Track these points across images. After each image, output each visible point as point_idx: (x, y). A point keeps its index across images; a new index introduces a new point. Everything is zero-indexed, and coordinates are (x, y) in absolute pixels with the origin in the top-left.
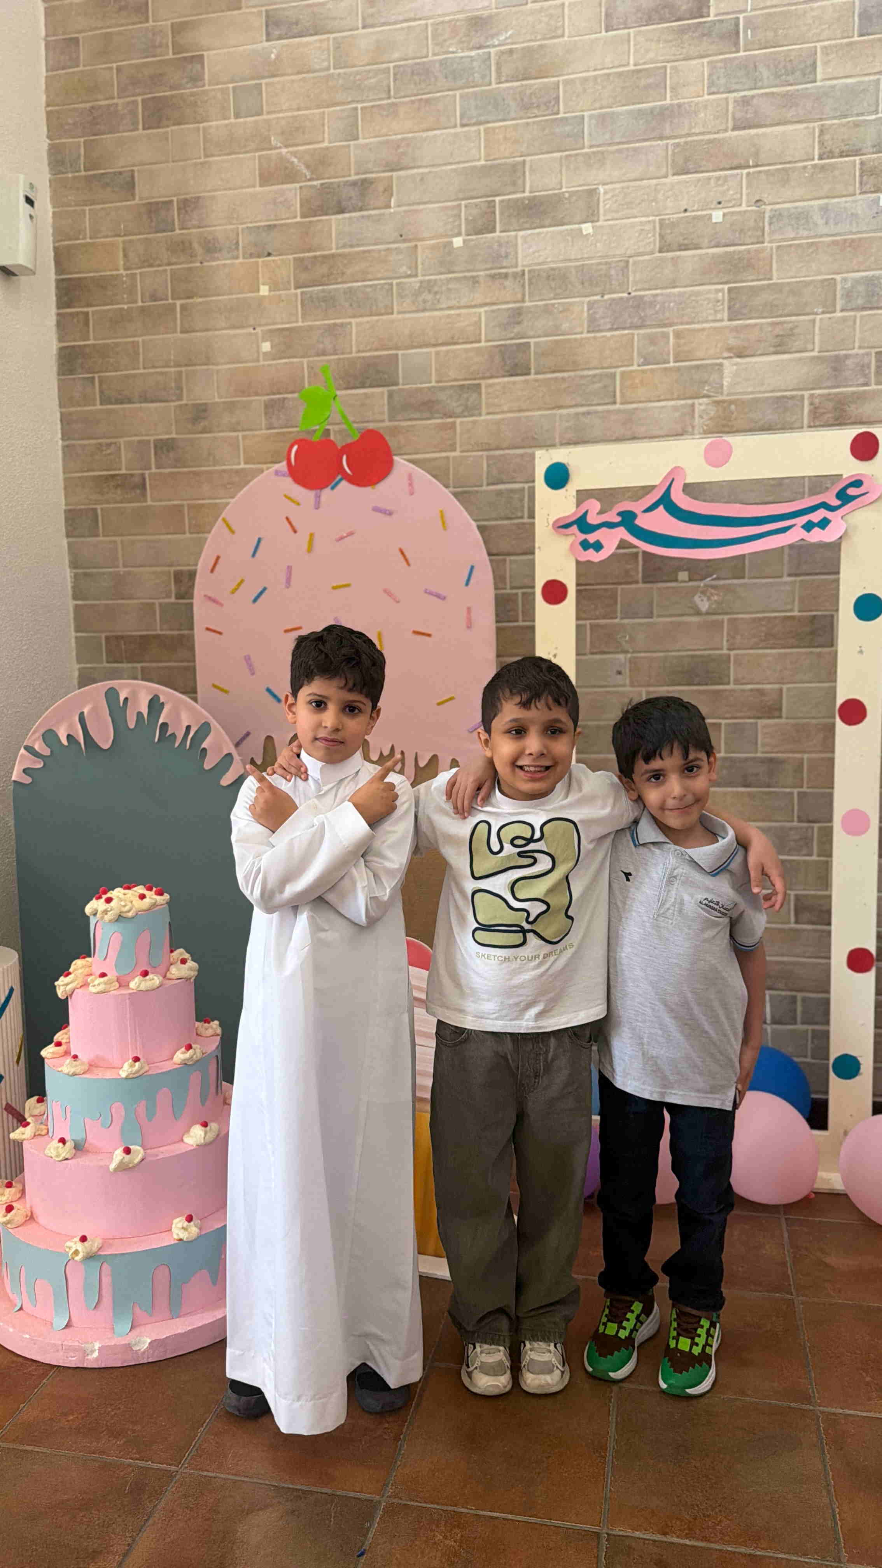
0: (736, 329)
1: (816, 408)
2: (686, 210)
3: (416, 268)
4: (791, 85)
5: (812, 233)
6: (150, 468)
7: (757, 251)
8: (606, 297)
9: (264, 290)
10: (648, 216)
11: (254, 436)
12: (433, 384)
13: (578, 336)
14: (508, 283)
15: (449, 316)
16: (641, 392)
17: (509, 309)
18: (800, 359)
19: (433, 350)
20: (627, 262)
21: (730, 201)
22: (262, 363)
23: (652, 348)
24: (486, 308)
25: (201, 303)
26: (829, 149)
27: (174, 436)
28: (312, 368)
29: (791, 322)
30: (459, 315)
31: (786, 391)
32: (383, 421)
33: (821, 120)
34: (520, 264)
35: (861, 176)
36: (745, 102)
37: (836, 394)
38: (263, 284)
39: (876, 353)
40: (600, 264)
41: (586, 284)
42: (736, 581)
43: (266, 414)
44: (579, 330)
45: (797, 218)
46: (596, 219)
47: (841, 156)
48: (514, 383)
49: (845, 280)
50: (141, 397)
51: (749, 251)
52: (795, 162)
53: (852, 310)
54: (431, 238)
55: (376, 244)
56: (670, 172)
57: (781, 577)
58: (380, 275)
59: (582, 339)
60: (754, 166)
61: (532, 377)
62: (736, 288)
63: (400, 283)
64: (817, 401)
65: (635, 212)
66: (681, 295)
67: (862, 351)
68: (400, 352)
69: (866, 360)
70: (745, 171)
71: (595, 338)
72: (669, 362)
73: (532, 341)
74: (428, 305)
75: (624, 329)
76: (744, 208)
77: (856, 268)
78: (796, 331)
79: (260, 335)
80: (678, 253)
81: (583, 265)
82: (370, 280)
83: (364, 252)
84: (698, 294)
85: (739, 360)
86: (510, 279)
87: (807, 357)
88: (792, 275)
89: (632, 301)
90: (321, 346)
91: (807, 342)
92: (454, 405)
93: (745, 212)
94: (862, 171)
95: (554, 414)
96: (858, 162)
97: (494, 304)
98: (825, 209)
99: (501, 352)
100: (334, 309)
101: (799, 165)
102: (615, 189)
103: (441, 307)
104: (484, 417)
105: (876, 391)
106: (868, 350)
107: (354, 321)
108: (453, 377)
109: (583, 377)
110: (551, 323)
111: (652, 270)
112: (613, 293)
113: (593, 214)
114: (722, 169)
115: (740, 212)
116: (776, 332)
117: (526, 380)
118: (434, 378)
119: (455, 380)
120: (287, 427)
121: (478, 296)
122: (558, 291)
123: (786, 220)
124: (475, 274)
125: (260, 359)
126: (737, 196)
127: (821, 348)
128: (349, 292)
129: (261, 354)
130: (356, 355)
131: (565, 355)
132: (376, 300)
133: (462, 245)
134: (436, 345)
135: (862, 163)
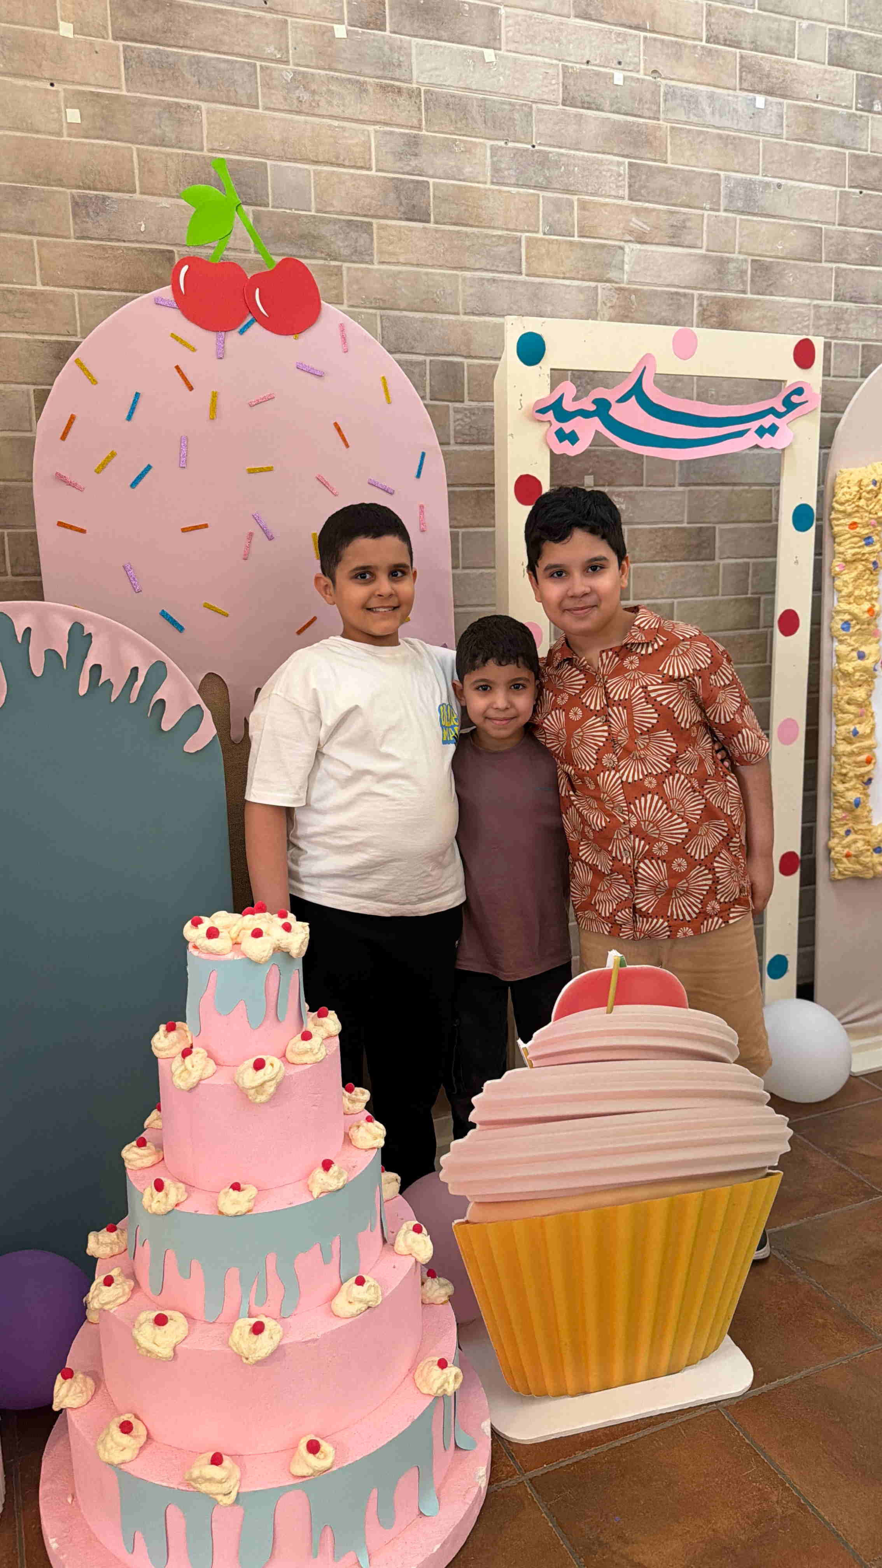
0: (637, 211)
1: (704, 310)
2: (588, 62)
3: (288, 52)
5: (701, 121)
7: (654, 128)
8: (510, 144)
9: (66, 30)
10: (550, 58)
11: (56, 245)
12: (313, 213)
13: (481, 186)
14: (401, 100)
15: (330, 126)
16: (547, 266)
17: (405, 134)
18: (690, 255)
19: (312, 168)
20: (531, 107)
21: (628, 64)
22: (66, 138)
23: (556, 216)
24: (377, 127)
26: (714, 34)
28: (145, 160)
29: (684, 214)
30: (344, 129)
31: (679, 287)
32: (248, 251)
34: (415, 81)
35: (741, 72)
37: (721, 298)
38: (62, 20)
39: (753, 261)
40: (503, 103)
41: (489, 124)
42: (635, 489)
43: (75, 215)
44: (481, 179)
45: (689, 101)
46: (497, 45)
47: (725, 45)
48: (411, 230)
49: (728, 178)
51: (646, 124)
52: (687, 38)
53: (733, 211)
54: (304, 16)
56: (572, 13)
57: (674, 486)
58: (237, 49)
59: (486, 190)
60: (650, 31)
61: (431, 225)
62: (635, 164)
63: (267, 68)
64: (705, 302)
65: (538, 49)
66: (584, 159)
67: (741, 257)
68: (269, 162)
69: (744, 267)
70: (642, 34)
71: (500, 191)
72: (573, 236)
73: (431, 181)
74: (304, 108)
75: (529, 187)
76: (641, 75)
77: (737, 168)
78: (688, 224)
79: (62, 94)
80: (582, 111)
81: (485, 100)
82: (224, 53)
83: (216, 11)
84: (601, 163)
85: (639, 246)
86: (405, 94)
87: (695, 255)
88: (686, 162)
89: (536, 155)
90: (159, 132)
91: (697, 238)
92: (340, 245)
93: (643, 80)
94: (742, 67)
95: (457, 275)
96: (738, 55)
97: (386, 124)
98: (711, 97)
99: (396, 188)
100: (175, 82)
101: (690, 42)
102: (517, 15)
103: (320, 112)
104: (376, 266)
105: (751, 300)
106: (746, 256)
107: (204, 105)
108: (338, 210)
109: (487, 236)
110: (452, 163)
111: (556, 124)
112: (518, 142)
113: (495, 39)
114: (623, 25)
115: (638, 79)
116: (670, 222)
117: (424, 228)
118: (313, 204)
119: (341, 213)
120: (111, 240)
121: (366, 108)
122: (459, 123)
123: (679, 101)
124: (362, 79)
125: (65, 132)
126: (636, 59)
127: (708, 246)
128: (196, 61)
129: (65, 124)
130: (210, 154)
131: (468, 206)
132: (234, 82)
133: (345, 36)
134: (317, 162)
135: (742, 57)
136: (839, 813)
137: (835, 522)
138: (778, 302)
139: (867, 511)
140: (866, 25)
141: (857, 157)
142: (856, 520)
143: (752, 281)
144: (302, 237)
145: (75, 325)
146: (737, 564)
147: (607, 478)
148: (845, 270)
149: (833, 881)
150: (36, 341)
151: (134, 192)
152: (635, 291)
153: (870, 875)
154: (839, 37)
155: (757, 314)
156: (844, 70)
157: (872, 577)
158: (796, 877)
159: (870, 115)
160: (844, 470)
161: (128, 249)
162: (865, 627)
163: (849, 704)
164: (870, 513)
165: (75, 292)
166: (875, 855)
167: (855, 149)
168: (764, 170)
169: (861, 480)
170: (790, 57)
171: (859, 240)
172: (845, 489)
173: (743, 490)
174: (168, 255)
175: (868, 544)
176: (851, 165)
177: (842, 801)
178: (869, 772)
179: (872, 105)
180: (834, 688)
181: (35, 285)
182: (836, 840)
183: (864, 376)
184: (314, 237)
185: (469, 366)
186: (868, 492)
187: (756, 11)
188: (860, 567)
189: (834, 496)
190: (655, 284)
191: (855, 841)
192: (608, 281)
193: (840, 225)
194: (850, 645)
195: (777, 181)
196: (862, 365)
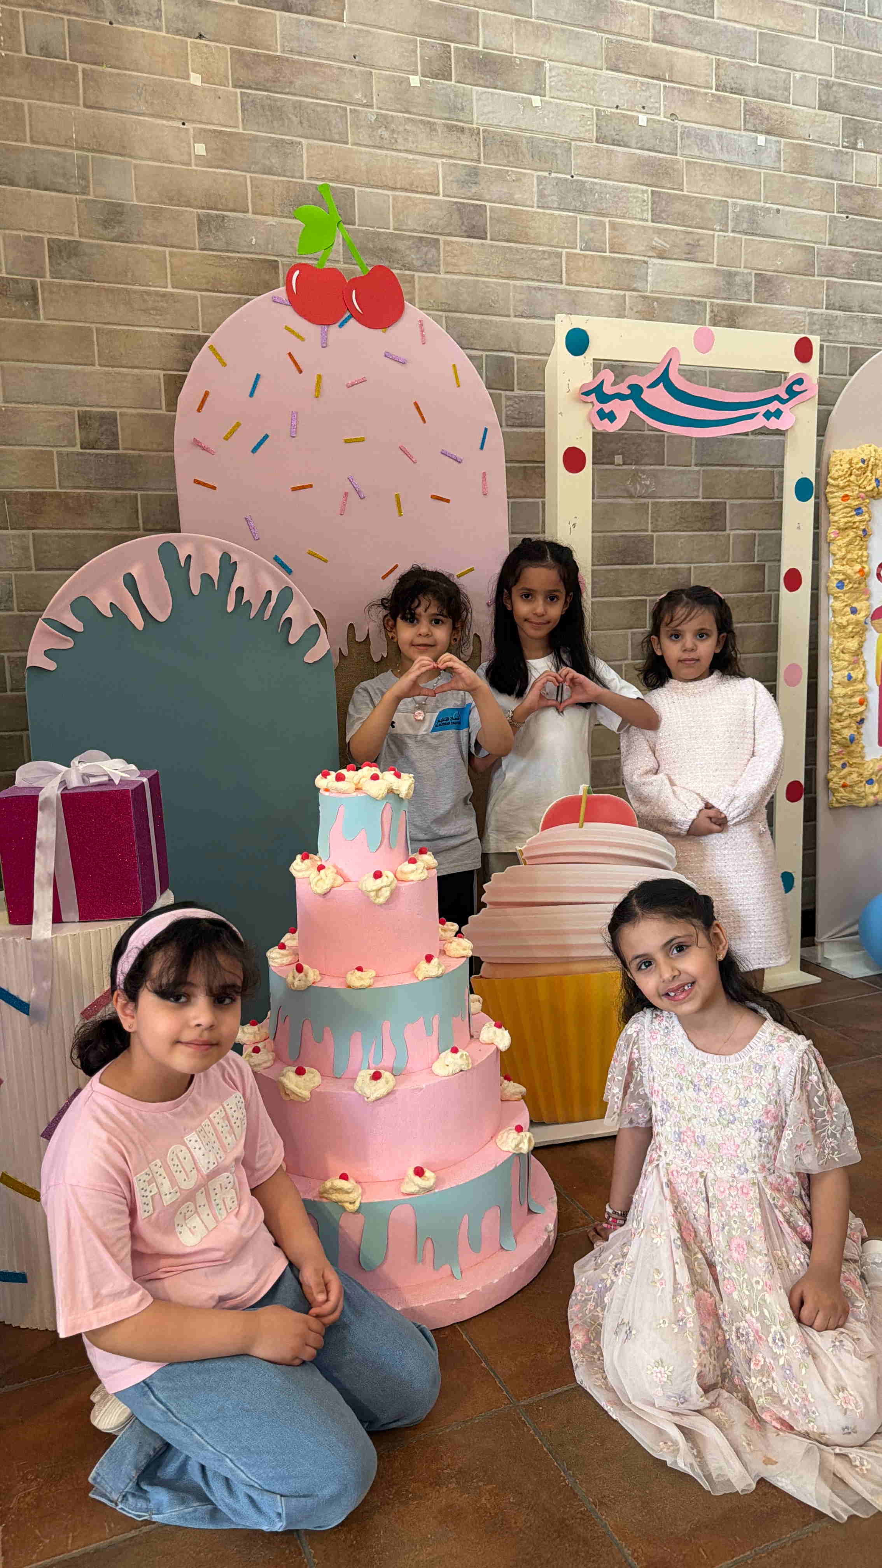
0: (659, 232)
1: (716, 313)
2: (617, 107)
3: (372, 98)
4: (695, 14)
5: (711, 156)
6: (44, 277)
7: (672, 161)
8: (553, 175)
9: (195, 79)
10: (586, 103)
11: (184, 255)
12: (392, 231)
13: (530, 209)
14: (465, 138)
15: (407, 160)
16: (584, 275)
17: (466, 166)
18: (703, 269)
19: (389, 193)
20: (570, 144)
21: (651, 108)
22: (194, 167)
23: (592, 235)
24: (444, 160)
25: (111, 75)
26: (723, 83)
27: (77, 238)
28: (257, 187)
29: (698, 234)
30: (417, 161)
31: (694, 296)
32: (338, 261)
33: (718, 54)
34: (475, 122)
35: (745, 115)
36: (663, 17)
37: (730, 306)
38: (193, 71)
39: (756, 274)
40: (547, 140)
41: (536, 158)
42: (658, 467)
43: (199, 230)
44: (531, 204)
45: (701, 140)
46: (542, 92)
47: (731, 93)
48: (471, 245)
49: (735, 204)
50: (29, 180)
51: (666, 160)
52: (699, 87)
53: (739, 232)
54: (388, 69)
55: (327, 59)
56: (604, 67)
57: (690, 466)
58: (331, 96)
59: (533, 213)
60: (669, 81)
61: (488, 242)
62: (658, 192)
63: (355, 111)
64: (716, 310)
65: (576, 95)
66: (612, 187)
67: (746, 271)
68: (356, 189)
69: (749, 279)
70: (662, 83)
71: (544, 214)
72: (605, 252)
73: (488, 205)
74: (385, 144)
75: (569, 210)
76: (661, 118)
77: (742, 195)
78: (701, 242)
79: (191, 132)
80: (612, 147)
81: (532, 137)
82: (321, 99)
83: (315, 64)
84: (627, 190)
85: (660, 261)
87: (709, 269)
88: (699, 190)
89: (575, 184)
90: (267, 162)
91: (709, 255)
92: (413, 257)
93: (663, 122)
94: (745, 111)
95: (509, 284)
96: (742, 101)
97: (451, 157)
98: (720, 136)
99: (459, 210)
100: (280, 123)
101: (703, 90)
102: (559, 68)
103: (398, 148)
104: (442, 276)
105: (754, 308)
106: (750, 271)
107: (304, 141)
108: (412, 227)
109: (534, 251)
110: (505, 190)
111: (591, 157)
112: (559, 173)
113: (541, 88)
114: (645, 76)
115: (659, 121)
116: (687, 240)
117: (482, 244)
118: (391, 225)
119: (414, 230)
120: (228, 251)
121: (435, 144)
122: (511, 159)
123: (693, 139)
124: (431, 120)
125: (193, 161)
126: (657, 105)
127: (718, 262)
128: (298, 106)
129: (193, 156)
130: (308, 181)
131: (518, 225)
132: (329, 123)
133: (419, 85)
134: (394, 189)
135: (745, 103)
136: (836, 748)
137: (829, 495)
138: (777, 310)
139: (857, 485)
140: (850, 76)
141: (844, 187)
142: (847, 493)
143: (756, 291)
144: (381, 250)
145: (198, 321)
146: (744, 535)
147: (634, 457)
148: (835, 282)
149: (832, 809)
150: (167, 333)
151: (247, 212)
152: (657, 299)
153: (863, 804)
154: (827, 86)
155: (760, 320)
156: (832, 113)
157: (861, 543)
158: (800, 805)
159: (855, 152)
160: (837, 451)
161: (241, 259)
162: (856, 586)
163: (843, 652)
164: (860, 487)
165: (198, 294)
166: (867, 786)
167: (841, 180)
168: (766, 197)
169: (851, 459)
170: (786, 102)
171: (846, 257)
172: (838, 467)
173: (750, 471)
174: (274, 265)
175: (858, 514)
176: (839, 194)
177: (838, 737)
178: (862, 713)
179: (856, 144)
180: (831, 640)
181: (167, 287)
182: (834, 772)
183: (851, 374)
184: (391, 250)
185: (518, 360)
186: (858, 470)
187: (757, 64)
188: (852, 534)
189: (829, 473)
190: (674, 294)
191: (850, 774)
192: (635, 290)
193: (830, 244)
194: (844, 601)
195: (775, 207)
196: (850, 365)
